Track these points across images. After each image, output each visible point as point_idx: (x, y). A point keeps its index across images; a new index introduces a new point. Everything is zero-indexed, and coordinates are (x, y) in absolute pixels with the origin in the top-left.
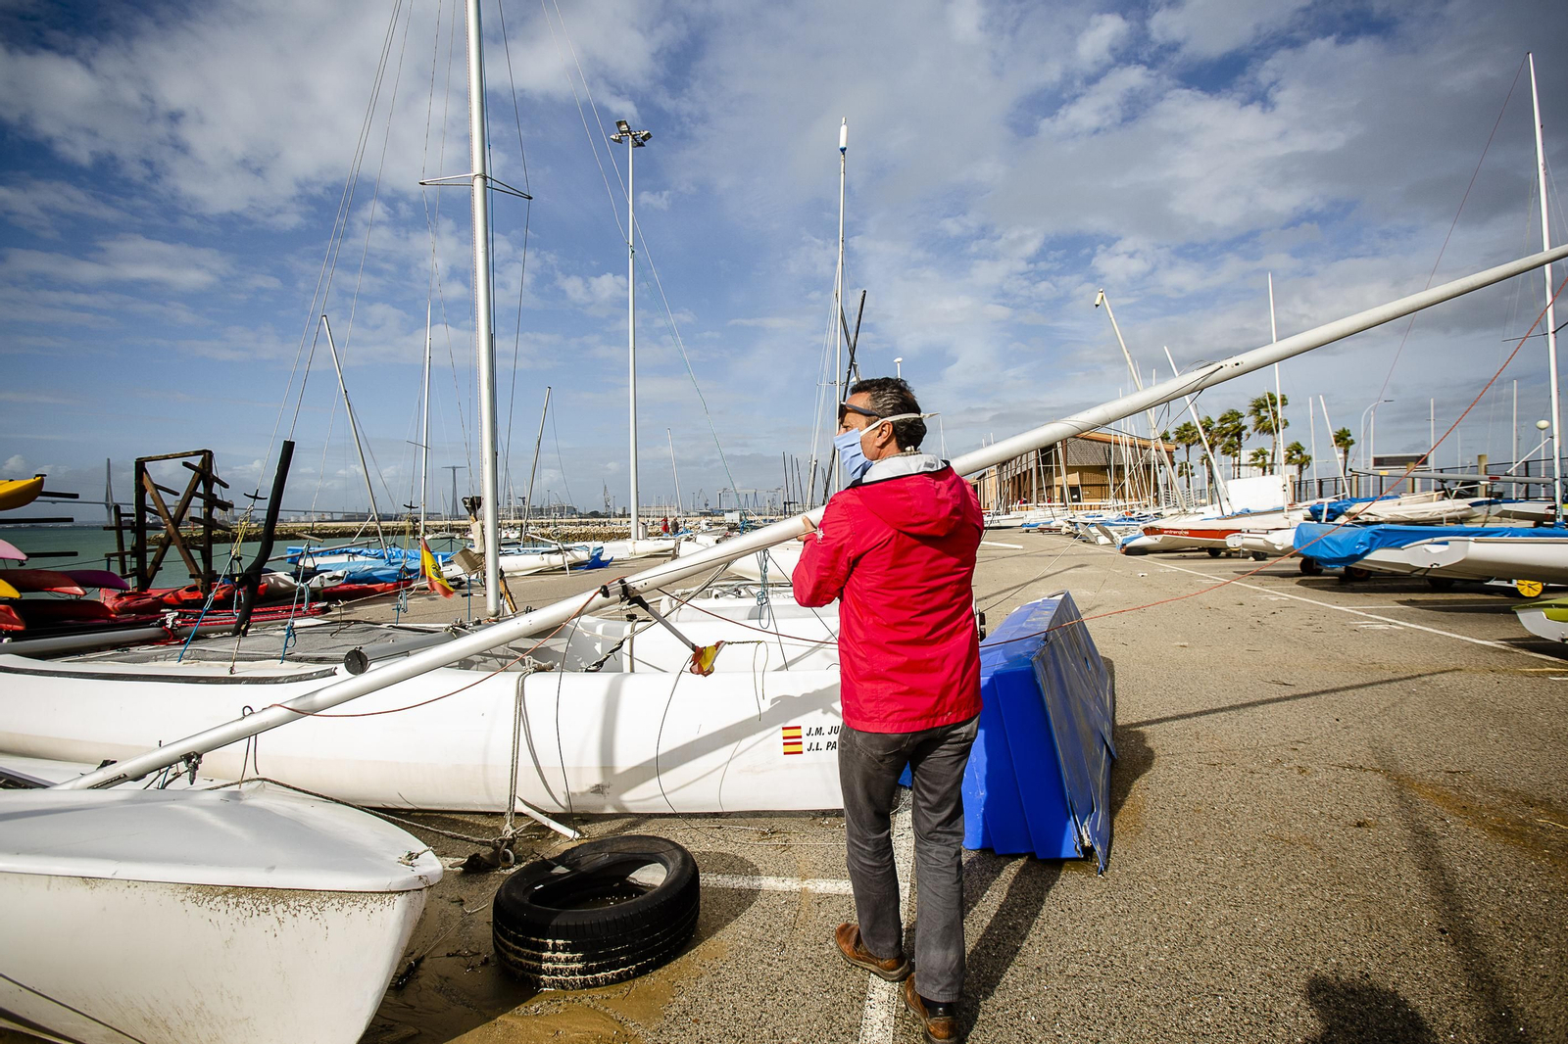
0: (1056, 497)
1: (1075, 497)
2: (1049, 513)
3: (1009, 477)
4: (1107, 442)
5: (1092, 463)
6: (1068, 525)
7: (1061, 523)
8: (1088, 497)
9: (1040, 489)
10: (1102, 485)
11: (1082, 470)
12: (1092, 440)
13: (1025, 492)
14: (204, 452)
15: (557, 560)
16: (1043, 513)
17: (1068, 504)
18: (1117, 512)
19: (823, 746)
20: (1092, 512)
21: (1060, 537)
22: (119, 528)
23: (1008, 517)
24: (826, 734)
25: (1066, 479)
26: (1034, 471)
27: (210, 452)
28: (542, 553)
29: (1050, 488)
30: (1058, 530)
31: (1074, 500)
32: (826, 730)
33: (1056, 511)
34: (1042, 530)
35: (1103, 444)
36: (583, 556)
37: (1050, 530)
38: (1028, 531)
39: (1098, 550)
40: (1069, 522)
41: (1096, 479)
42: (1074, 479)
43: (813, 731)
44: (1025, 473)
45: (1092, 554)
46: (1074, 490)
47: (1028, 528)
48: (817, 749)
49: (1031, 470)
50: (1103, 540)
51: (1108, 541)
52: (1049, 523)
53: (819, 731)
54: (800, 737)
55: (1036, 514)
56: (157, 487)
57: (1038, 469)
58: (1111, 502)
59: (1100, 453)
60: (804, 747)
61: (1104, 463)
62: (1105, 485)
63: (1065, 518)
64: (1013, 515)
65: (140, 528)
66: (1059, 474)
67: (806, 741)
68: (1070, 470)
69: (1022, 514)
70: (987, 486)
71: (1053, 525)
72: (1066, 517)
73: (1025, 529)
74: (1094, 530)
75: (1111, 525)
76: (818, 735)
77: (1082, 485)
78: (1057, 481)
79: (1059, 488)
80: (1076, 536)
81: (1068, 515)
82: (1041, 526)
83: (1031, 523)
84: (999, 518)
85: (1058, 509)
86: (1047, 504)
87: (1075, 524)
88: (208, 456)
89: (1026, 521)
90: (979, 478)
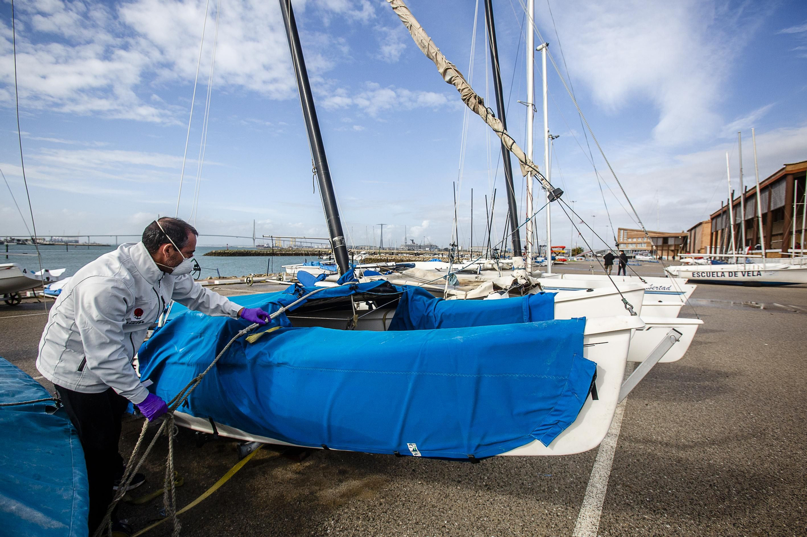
90: (690, 230)
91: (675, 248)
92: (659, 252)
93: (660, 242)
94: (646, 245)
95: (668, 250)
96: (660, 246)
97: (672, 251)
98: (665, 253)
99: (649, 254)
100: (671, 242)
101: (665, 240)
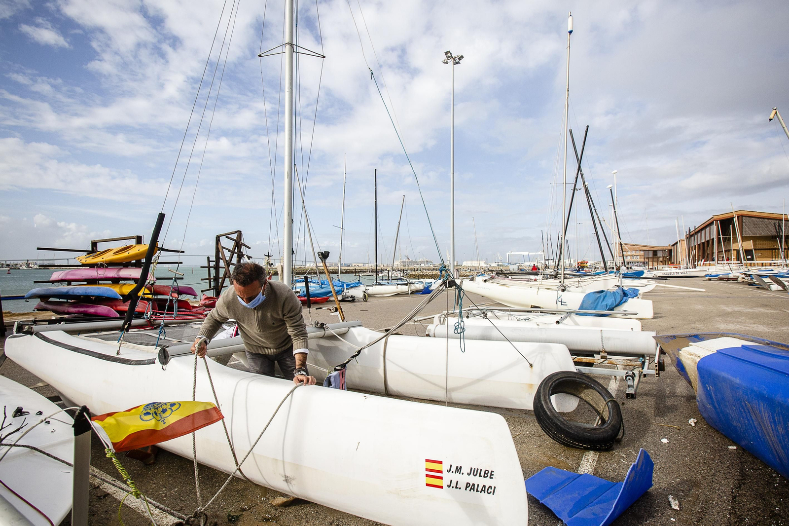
0: (733, 257)
1: (749, 257)
2: (727, 267)
3: (696, 244)
4: (776, 219)
5: (763, 234)
6: (744, 276)
7: (738, 274)
8: (759, 257)
9: (720, 252)
10: (772, 249)
11: (755, 239)
12: (764, 218)
13: (708, 255)
14: (238, 231)
15: (405, 289)
16: (722, 268)
17: (743, 262)
18: (786, 268)
19: (462, 485)
20: (764, 268)
21: (737, 284)
22: (209, 267)
23: (694, 270)
24: (465, 474)
25: (740, 245)
26: (716, 240)
27: (241, 231)
28: (398, 285)
29: (728, 251)
30: (735, 279)
31: (748, 260)
32: (466, 470)
33: (733, 266)
34: (721, 279)
35: (773, 221)
36: (420, 287)
37: (728, 279)
38: (710, 280)
39: (772, 294)
40: (745, 274)
41: (768, 245)
42: (750, 245)
43: (453, 469)
44: (708, 242)
45: (765, 298)
46: (748, 252)
47: (710, 278)
48: (456, 488)
49: (713, 239)
50: (775, 287)
51: (780, 288)
52: (728, 274)
53: (459, 469)
54: (441, 472)
55: (717, 268)
56: (223, 248)
57: (719, 239)
58: (779, 261)
59: (772, 228)
60: (445, 483)
61: (774, 233)
62: (775, 249)
63: (740, 271)
64: (698, 268)
65: (217, 268)
66: (735, 240)
67: (447, 477)
68: (744, 239)
69: (706, 268)
70: (679, 250)
71: (731, 276)
72: (742, 271)
73: (707, 278)
74: (767, 280)
75: (782, 277)
76: (457, 474)
77: (755, 249)
78: (733, 246)
79: (735, 252)
80: (750, 284)
81: (743, 269)
82: (721, 276)
83: (713, 274)
84: (688, 270)
85: (735, 265)
86: (726, 262)
87: (750, 275)
88: (239, 233)
89: (709, 272)
90: (673, 245)
91: (663, 259)
92: (651, 263)
93: (651, 254)
94: (639, 257)
95: (658, 261)
96: (651, 258)
97: (661, 262)
98: (655, 264)
99: (643, 265)
100: (660, 254)
101: (655, 252)
